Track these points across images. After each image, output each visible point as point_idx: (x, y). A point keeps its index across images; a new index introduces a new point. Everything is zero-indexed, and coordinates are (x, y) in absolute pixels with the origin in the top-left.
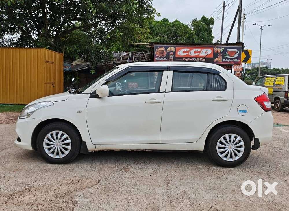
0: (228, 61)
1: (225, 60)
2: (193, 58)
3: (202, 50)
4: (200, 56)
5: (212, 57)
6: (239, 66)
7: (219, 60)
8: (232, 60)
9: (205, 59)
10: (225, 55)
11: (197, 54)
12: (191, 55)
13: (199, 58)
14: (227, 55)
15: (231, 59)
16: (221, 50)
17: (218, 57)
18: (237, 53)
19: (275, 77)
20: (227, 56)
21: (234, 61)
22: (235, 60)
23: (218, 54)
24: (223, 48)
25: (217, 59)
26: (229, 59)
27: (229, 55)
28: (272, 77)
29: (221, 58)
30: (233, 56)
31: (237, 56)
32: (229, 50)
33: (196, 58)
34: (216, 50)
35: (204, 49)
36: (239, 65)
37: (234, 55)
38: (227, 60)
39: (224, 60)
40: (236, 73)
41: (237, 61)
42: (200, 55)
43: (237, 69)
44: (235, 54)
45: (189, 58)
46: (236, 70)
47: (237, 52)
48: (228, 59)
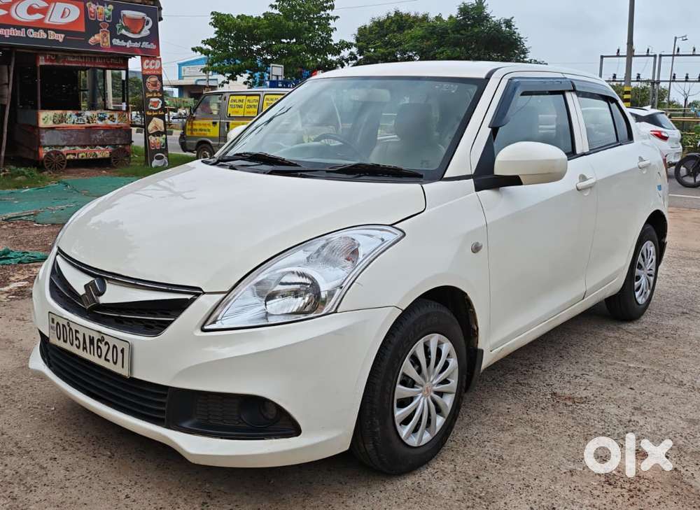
0: (128, 46)
1: (118, 40)
2: (27, 28)
3: (53, 5)
4: (49, 24)
5: (82, 28)
6: (153, 61)
7: (104, 42)
8: (136, 45)
9: (63, 36)
10: (118, 28)
11: (38, 16)
12: (18, 18)
13: (46, 31)
14: (122, 27)
15: (134, 40)
16: (106, 10)
17: (99, 33)
18: (147, 25)
19: (259, 95)
20: (123, 32)
21: (142, 46)
22: (144, 43)
23: (97, 22)
24: (111, 7)
25: (96, 37)
26: (130, 41)
27: (127, 29)
28: (247, 95)
29: (109, 36)
30: (139, 33)
31: (148, 32)
32: (128, 13)
33: (36, 30)
34: (92, 9)
35: (57, 4)
36: (154, 58)
37: (141, 30)
38: (123, 43)
39: (116, 42)
40: (148, 80)
41: (149, 47)
42: (47, 21)
43: (149, 69)
44: (143, 27)
45: (14, 27)
46: (147, 72)
47: (148, 22)
48: (126, 39)
